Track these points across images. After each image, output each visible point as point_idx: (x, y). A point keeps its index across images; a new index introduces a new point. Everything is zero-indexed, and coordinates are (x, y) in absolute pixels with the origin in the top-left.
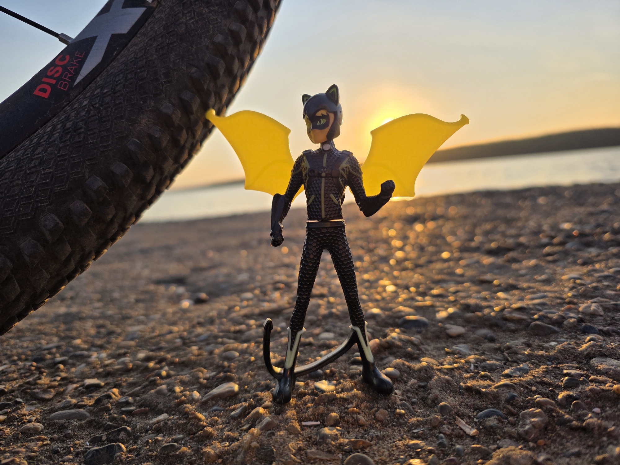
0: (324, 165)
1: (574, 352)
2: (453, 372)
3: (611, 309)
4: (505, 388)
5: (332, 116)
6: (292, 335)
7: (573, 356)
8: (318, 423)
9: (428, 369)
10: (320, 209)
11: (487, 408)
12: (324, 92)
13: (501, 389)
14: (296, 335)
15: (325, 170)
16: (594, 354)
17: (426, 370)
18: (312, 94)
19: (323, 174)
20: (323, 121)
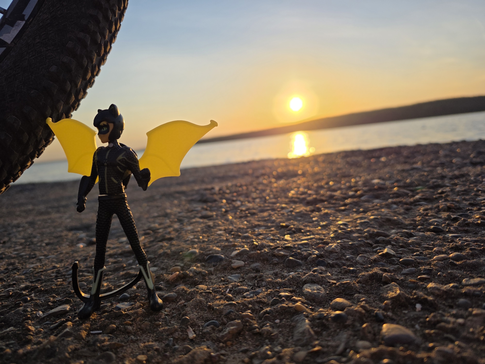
0: (106, 157)
1: (298, 280)
2: (210, 294)
3: (347, 247)
4: (229, 306)
5: (111, 126)
6: (95, 272)
7: (296, 282)
8: (101, 332)
9: (193, 293)
10: (105, 187)
11: (213, 319)
12: (108, 108)
13: (226, 307)
14: (97, 272)
15: (107, 161)
16: (308, 281)
17: (192, 294)
18: (103, 109)
19: (105, 164)
20: (105, 129)
